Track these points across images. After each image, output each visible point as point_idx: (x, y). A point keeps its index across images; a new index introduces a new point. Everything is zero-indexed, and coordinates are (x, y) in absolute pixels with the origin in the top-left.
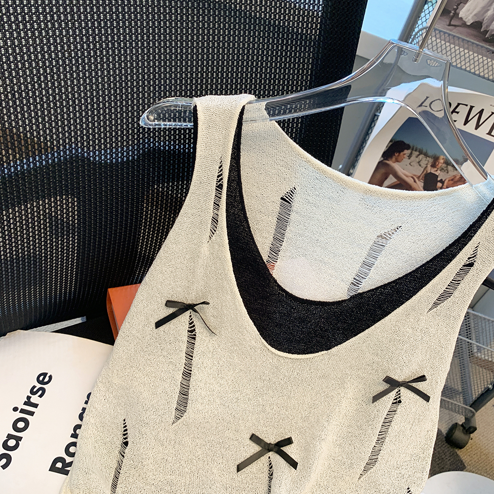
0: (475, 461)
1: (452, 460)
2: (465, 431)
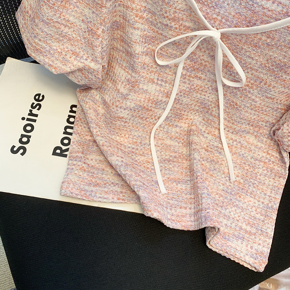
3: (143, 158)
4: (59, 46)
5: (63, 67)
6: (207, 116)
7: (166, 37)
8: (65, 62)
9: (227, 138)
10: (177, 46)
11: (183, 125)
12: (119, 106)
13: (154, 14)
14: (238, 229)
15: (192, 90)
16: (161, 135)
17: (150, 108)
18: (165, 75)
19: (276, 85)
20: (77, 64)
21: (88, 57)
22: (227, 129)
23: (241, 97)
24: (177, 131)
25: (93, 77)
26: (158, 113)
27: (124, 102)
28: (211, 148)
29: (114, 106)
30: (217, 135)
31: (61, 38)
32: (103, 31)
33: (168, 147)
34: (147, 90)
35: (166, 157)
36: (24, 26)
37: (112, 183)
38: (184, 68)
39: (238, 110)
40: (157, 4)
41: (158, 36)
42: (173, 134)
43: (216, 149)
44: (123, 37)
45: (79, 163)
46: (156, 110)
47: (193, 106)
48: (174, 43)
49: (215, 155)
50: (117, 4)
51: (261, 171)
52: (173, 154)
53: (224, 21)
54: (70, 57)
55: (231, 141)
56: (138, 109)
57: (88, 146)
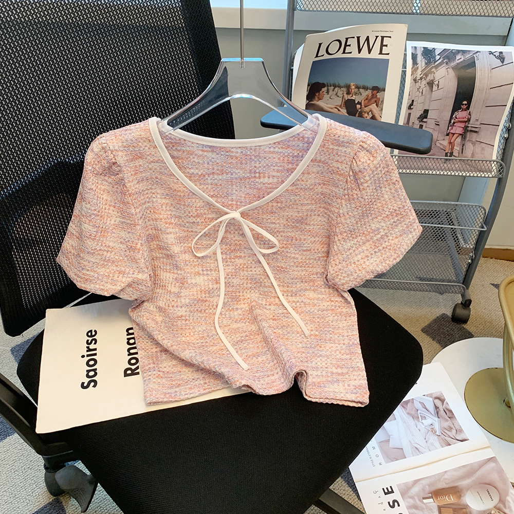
0: (481, 329)
1: (460, 333)
2: (464, 307)
3: (215, 348)
4: (105, 271)
5: (113, 287)
6: (262, 289)
7: (196, 232)
8: (114, 282)
9: (289, 302)
10: (209, 237)
11: (242, 306)
12: (175, 305)
13: (180, 217)
14: (329, 375)
15: (237, 270)
16: (225, 322)
17: (205, 299)
18: (208, 264)
19: (305, 237)
20: (126, 280)
21: (134, 271)
22: (285, 294)
23: (283, 260)
24: (240, 313)
25: (144, 287)
26: (215, 302)
27: (179, 301)
28: (278, 317)
29: (171, 308)
30: (279, 303)
31: (106, 263)
32: (142, 245)
33: (236, 331)
34: (196, 283)
35: (238, 339)
36: (69, 265)
37: (193, 379)
38: (222, 253)
39: (286, 272)
40: (180, 209)
41: (190, 233)
42: (236, 317)
43: (282, 315)
44: (160, 245)
45: (154, 373)
46: (211, 299)
47: (245, 284)
48: (205, 235)
49: (284, 320)
50: (147, 220)
51: (331, 318)
52: (244, 334)
53: (239, 203)
54: (118, 277)
55: (294, 304)
56: (193, 303)
57: (157, 357)
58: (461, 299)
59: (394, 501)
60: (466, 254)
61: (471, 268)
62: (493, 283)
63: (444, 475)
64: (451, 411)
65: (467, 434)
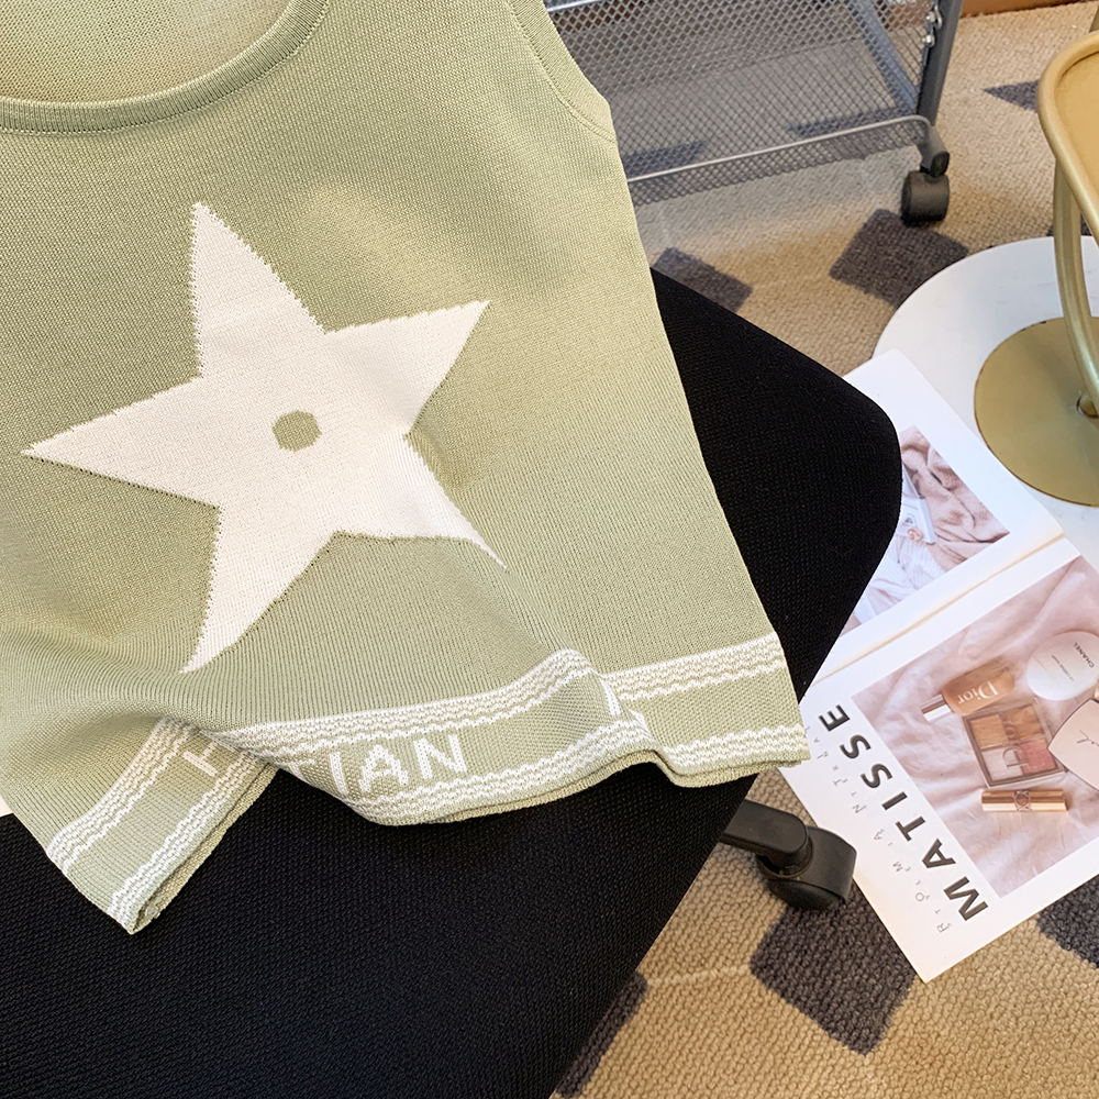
0: (983, 227)
1: (932, 254)
2: (930, 178)
58: (920, 161)
59: (855, 740)
60: (914, 22)
61: (934, 61)
62: (990, 86)
63: (962, 640)
64: (949, 472)
65: (1002, 518)
